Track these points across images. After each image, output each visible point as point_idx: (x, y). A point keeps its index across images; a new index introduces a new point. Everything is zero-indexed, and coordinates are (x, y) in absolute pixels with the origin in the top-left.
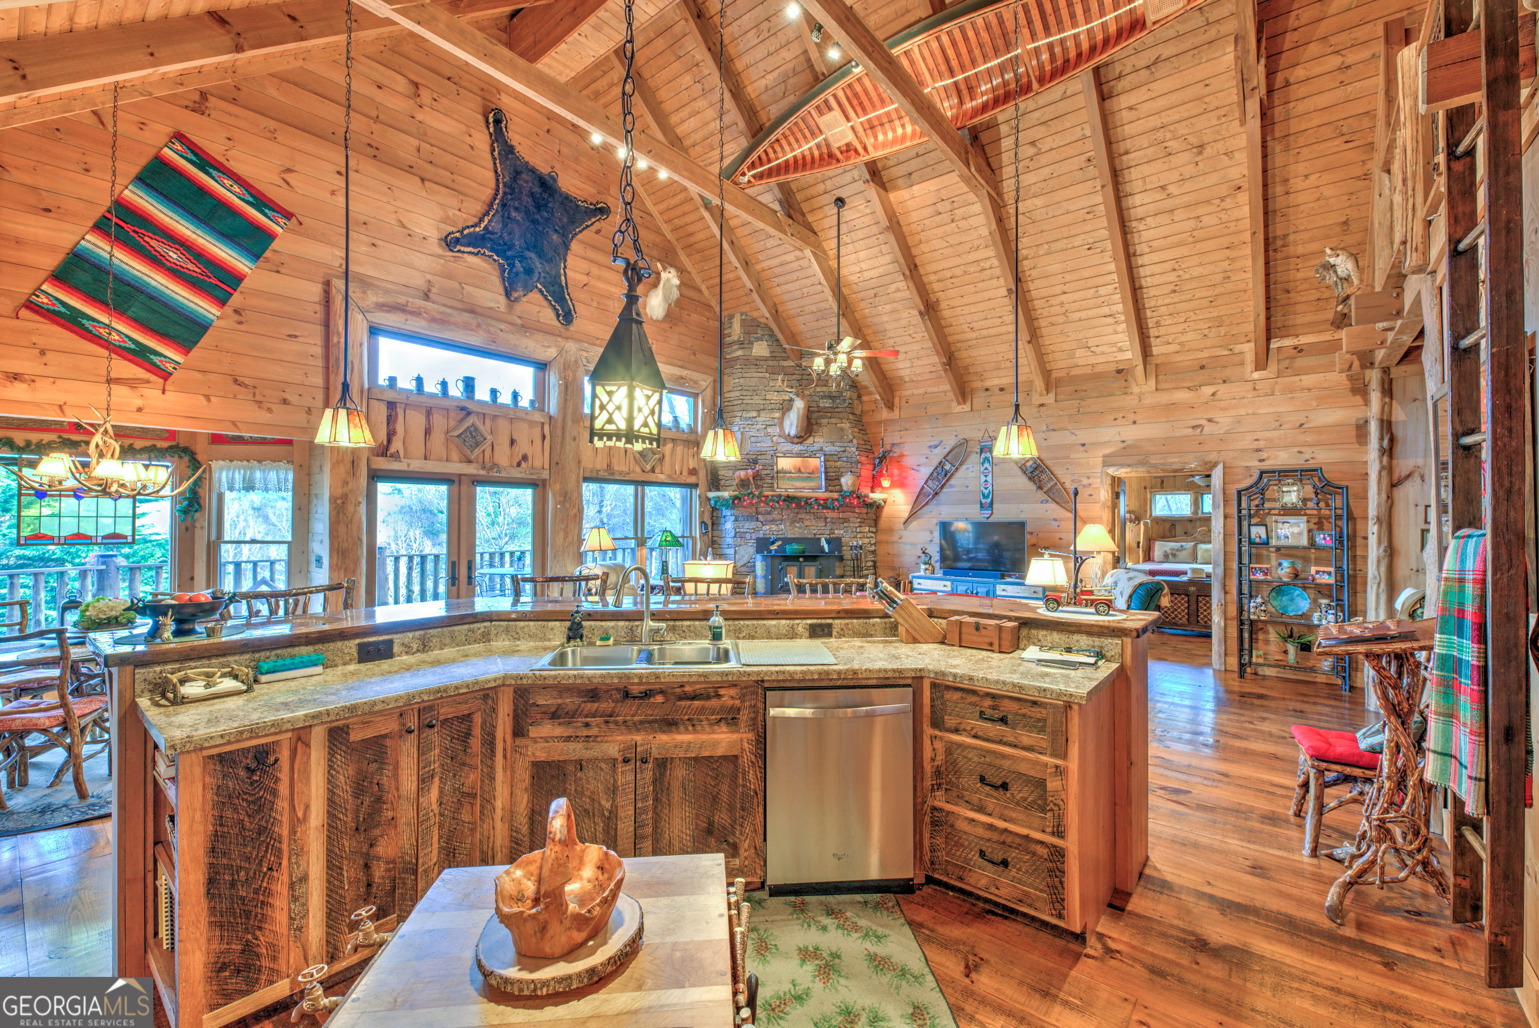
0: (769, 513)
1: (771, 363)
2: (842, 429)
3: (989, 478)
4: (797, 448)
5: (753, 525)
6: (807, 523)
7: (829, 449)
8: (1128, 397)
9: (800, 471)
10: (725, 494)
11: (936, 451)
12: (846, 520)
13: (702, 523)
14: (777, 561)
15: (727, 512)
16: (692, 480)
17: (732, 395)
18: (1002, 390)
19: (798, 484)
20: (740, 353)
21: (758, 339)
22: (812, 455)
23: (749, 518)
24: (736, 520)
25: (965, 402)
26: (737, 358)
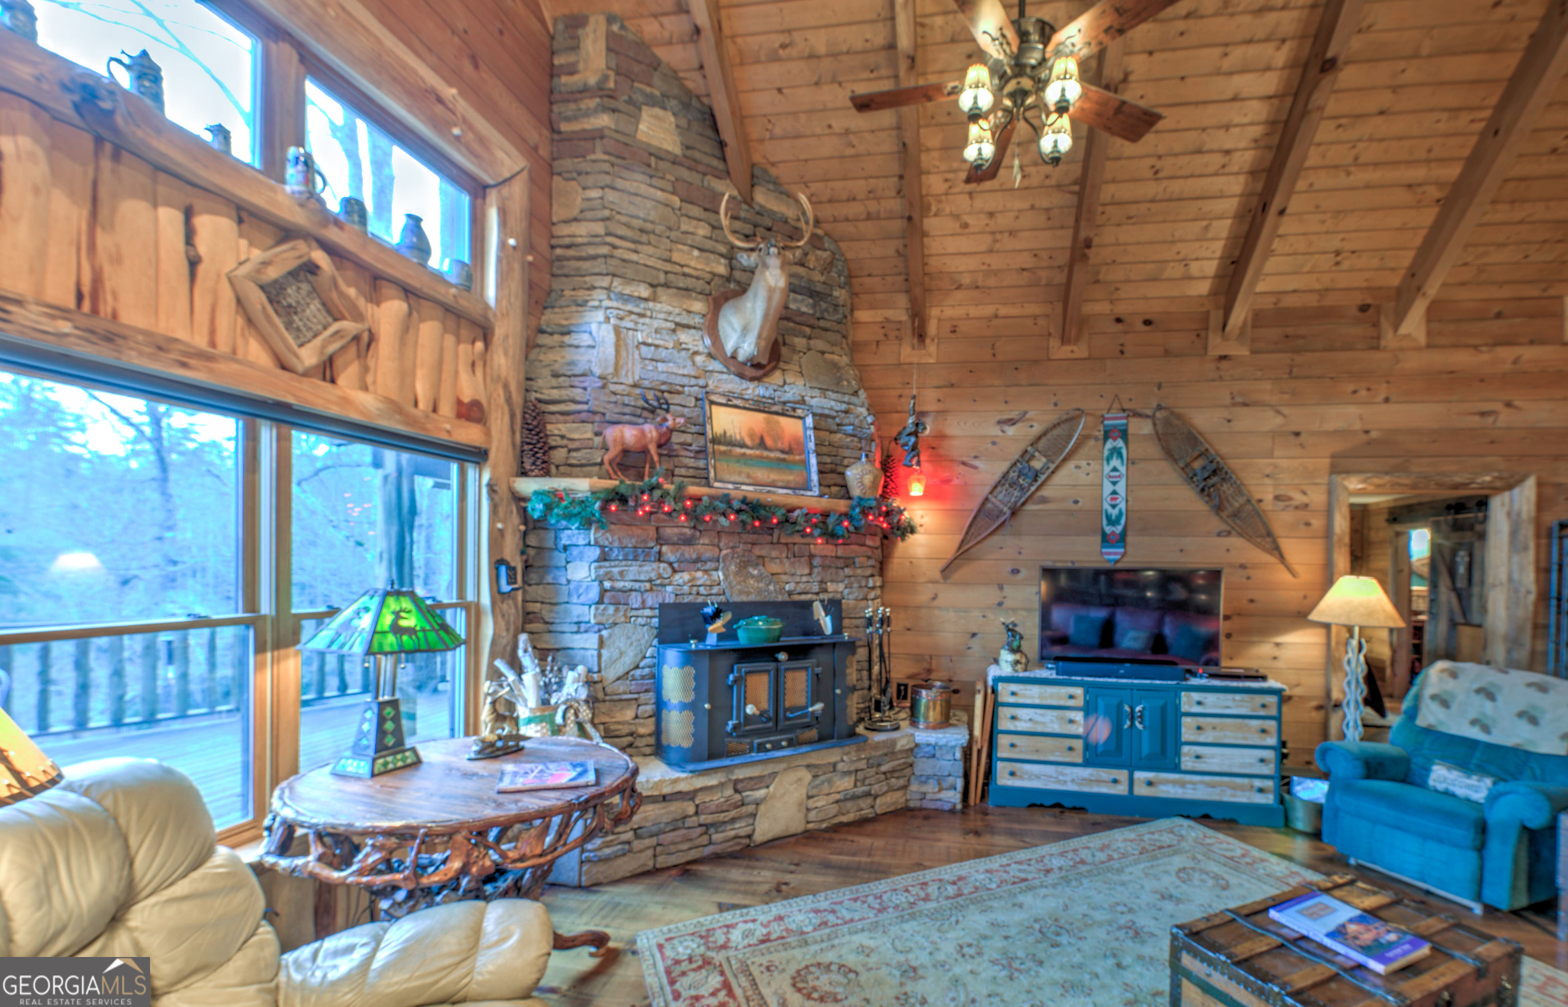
0: (688, 542)
1: (685, 174)
2: (835, 366)
3: (1121, 488)
4: (754, 390)
5: (650, 570)
6: (775, 567)
7: (817, 402)
8: (1376, 355)
9: (762, 444)
10: (582, 486)
11: (1011, 431)
12: (849, 562)
13: (498, 563)
14: (723, 662)
15: (573, 535)
16: (469, 434)
17: (582, 230)
18: (1147, 322)
19: (761, 474)
20: (604, 120)
21: (652, 102)
22: (788, 410)
23: (637, 554)
24: (604, 557)
25: (1077, 340)
26: (599, 135)
